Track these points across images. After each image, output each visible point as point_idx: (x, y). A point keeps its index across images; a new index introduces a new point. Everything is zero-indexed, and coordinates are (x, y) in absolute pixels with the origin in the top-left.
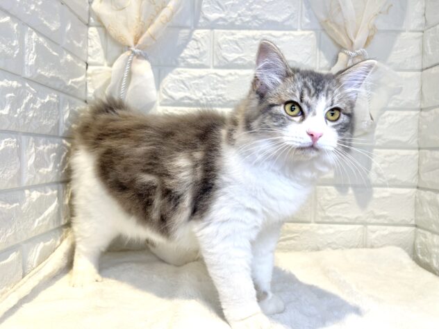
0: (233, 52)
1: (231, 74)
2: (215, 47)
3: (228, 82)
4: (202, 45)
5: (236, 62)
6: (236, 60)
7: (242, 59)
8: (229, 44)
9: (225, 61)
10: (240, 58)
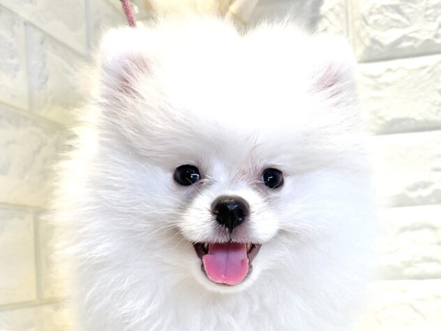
0: (391, 27)
1: (389, 70)
2: (357, 23)
3: (387, 84)
4: (331, 23)
5: (400, 46)
6: (399, 41)
7: (410, 39)
8: (381, 13)
9: (377, 47)
10: (406, 38)
